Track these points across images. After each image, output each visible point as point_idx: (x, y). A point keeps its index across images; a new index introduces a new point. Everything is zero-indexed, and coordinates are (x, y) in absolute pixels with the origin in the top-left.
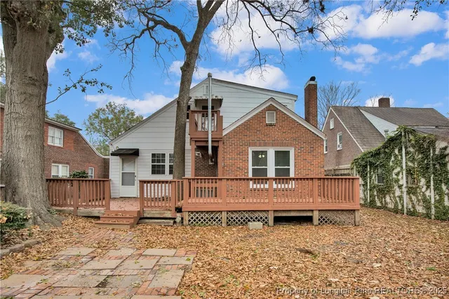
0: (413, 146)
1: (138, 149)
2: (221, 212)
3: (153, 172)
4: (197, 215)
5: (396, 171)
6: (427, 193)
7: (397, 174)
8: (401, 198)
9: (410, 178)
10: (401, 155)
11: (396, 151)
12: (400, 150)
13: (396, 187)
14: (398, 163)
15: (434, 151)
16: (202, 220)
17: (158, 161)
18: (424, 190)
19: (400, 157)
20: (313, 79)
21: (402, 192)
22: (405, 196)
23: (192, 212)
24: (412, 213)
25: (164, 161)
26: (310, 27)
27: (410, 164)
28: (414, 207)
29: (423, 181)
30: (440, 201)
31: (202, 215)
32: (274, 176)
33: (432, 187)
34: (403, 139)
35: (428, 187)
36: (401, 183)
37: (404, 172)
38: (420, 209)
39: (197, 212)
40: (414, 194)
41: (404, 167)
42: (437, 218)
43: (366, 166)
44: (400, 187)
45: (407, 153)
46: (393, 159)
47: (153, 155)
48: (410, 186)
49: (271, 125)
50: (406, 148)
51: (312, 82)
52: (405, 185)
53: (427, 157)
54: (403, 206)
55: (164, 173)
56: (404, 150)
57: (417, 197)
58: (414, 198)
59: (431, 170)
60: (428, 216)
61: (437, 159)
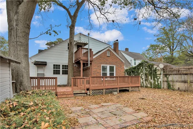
0: (147, 67)
1: (46, 62)
2: (103, 89)
3: (54, 73)
4: (95, 91)
5: (141, 74)
6: (151, 81)
7: (142, 75)
8: (143, 82)
9: (146, 76)
10: (143, 69)
11: (141, 68)
12: (143, 67)
13: (141, 79)
14: (142, 72)
15: (153, 68)
16: (96, 93)
17: (57, 68)
18: (150, 80)
19: (142, 70)
20: (117, 40)
21: (143, 80)
22: (144, 82)
23: (93, 90)
24: (146, 87)
25: (59, 68)
26: (113, 20)
27: (146, 72)
28: (147, 85)
29: (150, 77)
30: (155, 83)
31: (96, 91)
32: (109, 76)
33: (153, 79)
34: (144, 64)
35: (151, 79)
36: (143, 78)
37: (144, 74)
38: (149, 85)
39: (95, 90)
40: (147, 81)
41: (144, 73)
42: (154, 88)
43: (130, 72)
44: (142, 79)
45: (145, 69)
46: (140, 70)
47: (54, 65)
48: (146, 78)
49: (109, 56)
50: (145, 67)
51: (117, 42)
52: (144, 78)
53: (151, 70)
54: (143, 85)
55: (60, 74)
56: (144, 67)
57: (148, 82)
58: (147, 82)
59: (152, 74)
60: (151, 87)
61: (154, 71)
